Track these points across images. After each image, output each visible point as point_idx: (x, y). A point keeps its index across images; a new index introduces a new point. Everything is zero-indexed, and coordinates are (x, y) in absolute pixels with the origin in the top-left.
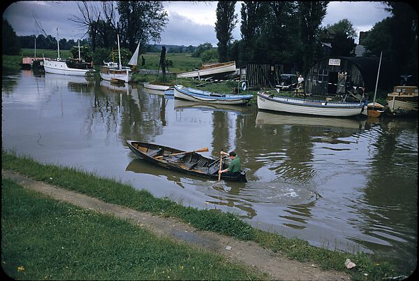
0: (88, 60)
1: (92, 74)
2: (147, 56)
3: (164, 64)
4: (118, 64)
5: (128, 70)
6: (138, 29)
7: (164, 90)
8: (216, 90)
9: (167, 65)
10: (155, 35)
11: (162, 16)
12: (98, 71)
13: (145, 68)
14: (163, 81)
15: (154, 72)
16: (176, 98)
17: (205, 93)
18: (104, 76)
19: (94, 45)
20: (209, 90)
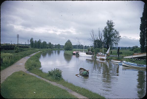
0: (93, 52)
1: (94, 57)
2: (113, 51)
3: (119, 53)
4: (102, 53)
5: (105, 55)
6: (110, 42)
7: (118, 62)
8: (139, 63)
10: (116, 44)
12: (96, 55)
13: (112, 54)
14: (118, 59)
15: (115, 56)
16: (123, 65)
18: (97, 57)
19: (95, 47)
20: (137, 63)
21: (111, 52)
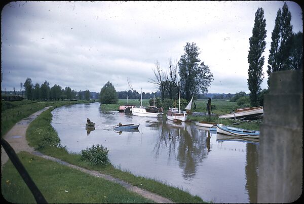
0: (159, 106)
1: (161, 116)
2: (199, 102)
4: (179, 110)
5: (185, 113)
6: (192, 86)
7: (209, 127)
8: (248, 127)
9: (212, 108)
10: (204, 89)
11: (210, 76)
12: (165, 114)
13: (196, 111)
14: (209, 121)
15: (202, 114)
16: (218, 133)
17: (240, 130)
18: (169, 117)
19: (163, 97)
20: (243, 128)
21: (195, 105)
